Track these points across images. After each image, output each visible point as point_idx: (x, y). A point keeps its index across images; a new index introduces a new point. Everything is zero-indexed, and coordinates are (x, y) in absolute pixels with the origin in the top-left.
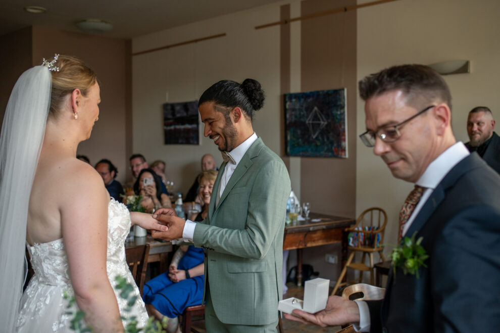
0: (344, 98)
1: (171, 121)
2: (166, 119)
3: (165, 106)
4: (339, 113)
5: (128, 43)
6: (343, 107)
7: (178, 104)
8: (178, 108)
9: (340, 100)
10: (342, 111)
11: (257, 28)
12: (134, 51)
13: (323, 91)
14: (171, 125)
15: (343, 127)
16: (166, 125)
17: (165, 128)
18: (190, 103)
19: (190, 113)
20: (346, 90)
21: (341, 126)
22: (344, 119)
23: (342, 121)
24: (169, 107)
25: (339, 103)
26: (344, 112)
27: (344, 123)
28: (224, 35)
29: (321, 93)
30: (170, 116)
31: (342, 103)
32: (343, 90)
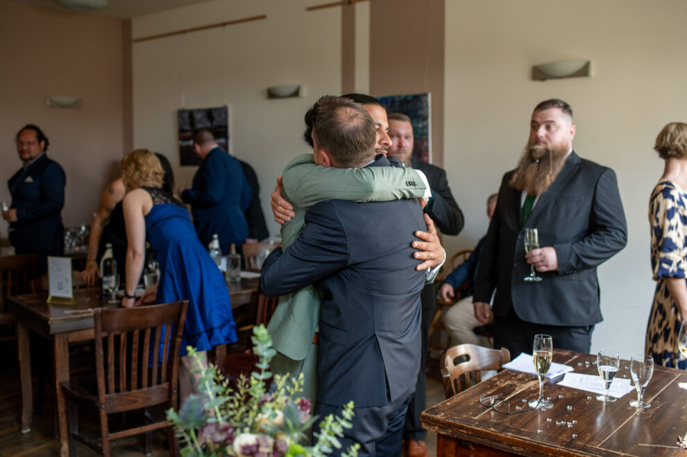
0: (427, 106)
1: (189, 134)
2: (181, 131)
3: (181, 113)
4: (420, 125)
5: (126, 25)
6: (426, 118)
7: (199, 111)
8: (198, 116)
9: (422, 108)
10: (425, 123)
11: (310, 9)
12: (135, 35)
13: (399, 97)
14: (188, 139)
15: (425, 144)
16: (182, 139)
17: (181, 143)
18: (217, 109)
19: (216, 123)
20: (429, 96)
21: (422, 143)
22: (427, 134)
23: (425, 137)
24: (186, 115)
25: (420, 113)
26: (427, 125)
27: (427, 140)
28: (263, 17)
29: (397, 99)
30: (187, 127)
31: (424, 113)
32: (426, 95)
